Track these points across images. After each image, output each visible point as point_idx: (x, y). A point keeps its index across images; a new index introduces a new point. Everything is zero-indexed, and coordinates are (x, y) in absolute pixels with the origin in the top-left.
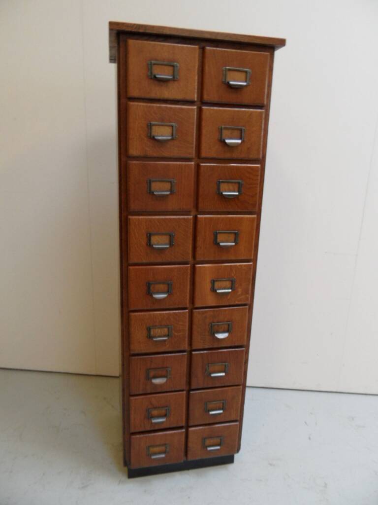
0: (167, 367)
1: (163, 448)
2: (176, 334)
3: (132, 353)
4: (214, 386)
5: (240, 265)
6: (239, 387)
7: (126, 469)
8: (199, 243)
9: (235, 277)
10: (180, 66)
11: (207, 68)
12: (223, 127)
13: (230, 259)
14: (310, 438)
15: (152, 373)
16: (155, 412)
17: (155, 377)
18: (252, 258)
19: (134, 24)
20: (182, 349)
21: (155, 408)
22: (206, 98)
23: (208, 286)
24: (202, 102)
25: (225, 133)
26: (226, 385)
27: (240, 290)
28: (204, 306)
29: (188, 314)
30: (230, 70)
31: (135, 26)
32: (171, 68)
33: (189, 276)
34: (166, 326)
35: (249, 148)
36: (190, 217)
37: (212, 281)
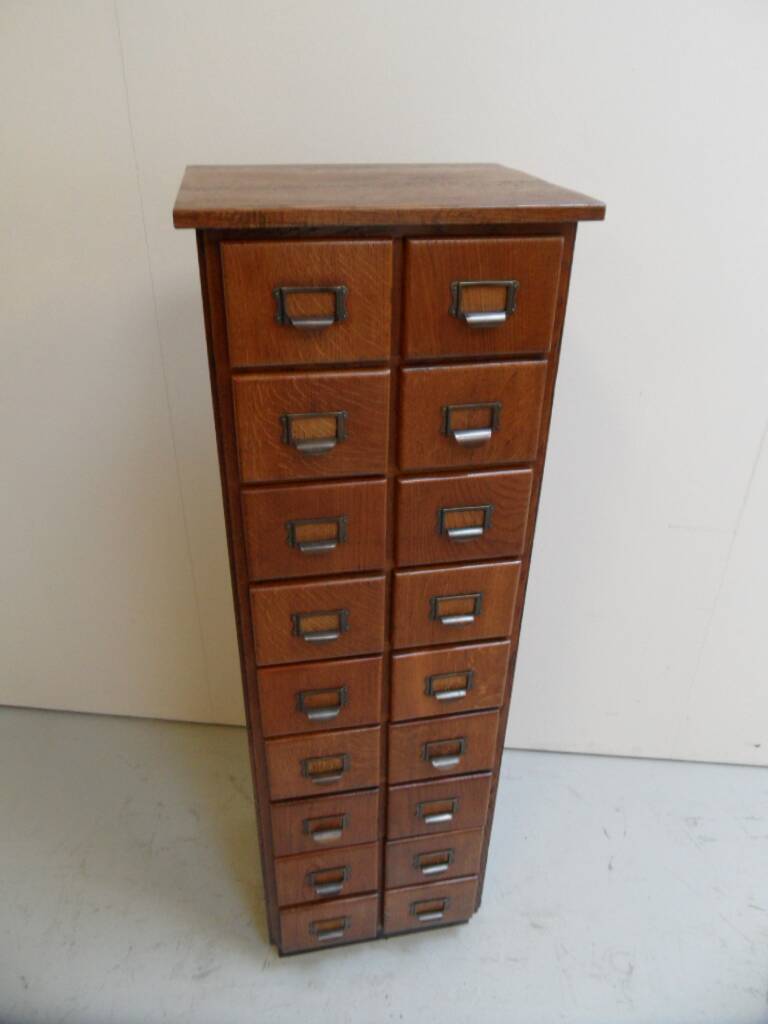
0: (341, 814)
2: (358, 765)
3: (274, 799)
5: (484, 649)
9: (474, 669)
10: (350, 291)
11: (413, 288)
12: (451, 407)
13: (463, 640)
16: (322, 877)
17: (320, 829)
18: (510, 632)
19: (236, 213)
20: (368, 784)
21: (322, 871)
23: (419, 685)
24: (404, 360)
25: (455, 417)
27: (483, 689)
29: (379, 733)
30: (467, 287)
31: (237, 217)
32: (328, 299)
33: (380, 676)
34: (338, 755)
35: (508, 443)
36: (381, 578)
37: (426, 679)
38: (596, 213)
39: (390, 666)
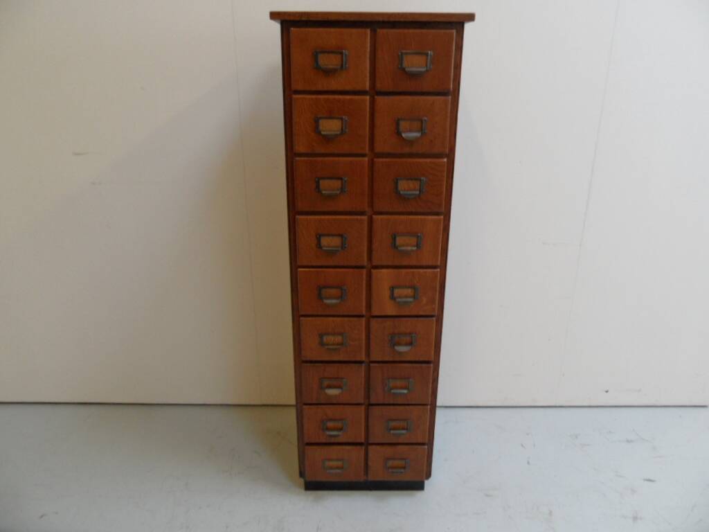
0: (342, 378)
1: (339, 463)
2: (351, 343)
3: (304, 359)
4: (395, 402)
5: (424, 273)
6: (425, 407)
7: (302, 481)
8: (375, 245)
9: (418, 285)
10: (349, 53)
13: (411, 264)
14: (528, 463)
15: (326, 383)
16: (330, 424)
17: (329, 387)
18: (439, 263)
20: (358, 359)
21: (331, 420)
22: (379, 86)
23: (387, 293)
24: (375, 92)
25: (403, 124)
26: (410, 403)
27: (424, 300)
28: (383, 314)
29: (364, 322)
30: (406, 53)
32: (339, 56)
33: (364, 282)
34: (341, 334)
35: (431, 141)
36: (365, 218)
37: (390, 288)
38: (471, 17)
39: (369, 276)
